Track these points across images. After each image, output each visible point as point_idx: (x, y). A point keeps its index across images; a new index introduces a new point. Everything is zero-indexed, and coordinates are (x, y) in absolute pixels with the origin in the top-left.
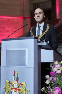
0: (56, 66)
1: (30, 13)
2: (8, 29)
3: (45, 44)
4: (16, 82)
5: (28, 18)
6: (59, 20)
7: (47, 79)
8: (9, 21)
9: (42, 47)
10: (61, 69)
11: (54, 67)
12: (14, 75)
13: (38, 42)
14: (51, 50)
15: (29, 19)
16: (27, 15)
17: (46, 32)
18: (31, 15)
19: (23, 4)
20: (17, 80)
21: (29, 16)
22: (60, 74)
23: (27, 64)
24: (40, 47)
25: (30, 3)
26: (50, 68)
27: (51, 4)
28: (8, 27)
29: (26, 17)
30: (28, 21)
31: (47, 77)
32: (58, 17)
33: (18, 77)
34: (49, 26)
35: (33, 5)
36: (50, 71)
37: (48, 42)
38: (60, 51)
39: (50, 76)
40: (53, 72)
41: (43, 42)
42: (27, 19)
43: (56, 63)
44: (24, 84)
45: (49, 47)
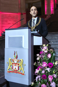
0: (44, 48)
1: (26, 10)
2: (10, 22)
3: (36, 32)
4: (16, 59)
6: (47, 15)
7: (38, 57)
8: (10, 16)
9: (34, 34)
10: (47, 50)
11: (43, 48)
12: (15, 54)
13: (31, 31)
14: (40, 36)
15: (25, 15)
16: (24, 11)
17: (38, 24)
19: (21, 4)
20: (17, 57)
21: (25, 13)
22: (47, 53)
23: (23, 46)
24: (33, 35)
25: (26, 3)
26: (40, 49)
27: (41, 4)
28: (10, 20)
29: (23, 13)
30: (24, 16)
31: (38, 55)
33: (17, 56)
34: (40, 20)
35: (28, 4)
37: (39, 31)
39: (40, 55)
40: (42, 51)
41: (35, 31)
42: (23, 15)
44: (22, 60)
45: (39, 35)
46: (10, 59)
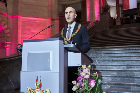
0: (84, 70)
1: (59, 15)
2: (34, 31)
3: (72, 46)
4: (39, 90)
5: (57, 19)
6: (89, 22)
7: (74, 85)
8: (35, 23)
9: (69, 49)
10: (89, 74)
11: (82, 71)
12: (37, 81)
13: (65, 44)
14: (78, 52)
15: (58, 21)
16: (55, 16)
17: (76, 33)
18: (60, 17)
19: (51, 5)
20: (40, 87)
21: (58, 18)
22: (88, 79)
24: (67, 50)
25: (59, 4)
26: (77, 72)
27: (81, 6)
28: (34, 29)
29: (54, 18)
30: (57, 23)
31: (74, 82)
32: (88, 20)
33: (41, 83)
35: (62, 6)
36: (77, 76)
37: (76, 44)
38: (90, 55)
39: (77, 82)
40: (80, 76)
41: (70, 44)
42: (55, 21)
43: (84, 66)
44: (48, 91)
45: (77, 50)
46: (28, 89)
